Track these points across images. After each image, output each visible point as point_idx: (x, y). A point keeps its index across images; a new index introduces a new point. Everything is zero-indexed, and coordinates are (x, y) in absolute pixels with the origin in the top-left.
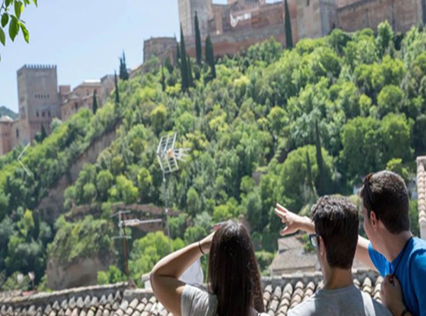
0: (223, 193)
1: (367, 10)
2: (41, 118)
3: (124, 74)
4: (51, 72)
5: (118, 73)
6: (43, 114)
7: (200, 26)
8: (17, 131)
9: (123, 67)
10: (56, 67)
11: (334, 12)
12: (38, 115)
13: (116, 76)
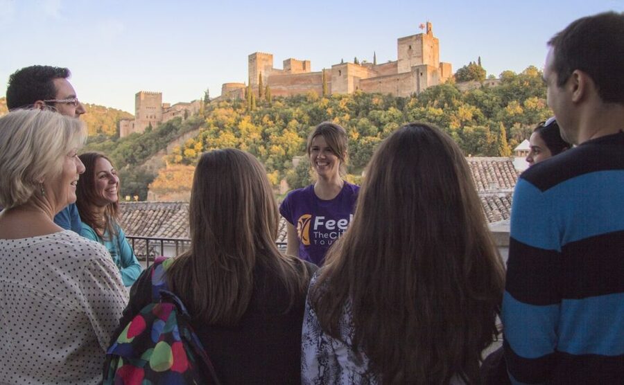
0: (271, 167)
1: (380, 82)
2: (149, 118)
3: (207, 100)
4: (158, 96)
5: (203, 99)
6: (151, 117)
7: (263, 79)
8: (133, 125)
9: (207, 96)
10: (161, 94)
11: (358, 81)
12: (147, 117)
13: (201, 101)
